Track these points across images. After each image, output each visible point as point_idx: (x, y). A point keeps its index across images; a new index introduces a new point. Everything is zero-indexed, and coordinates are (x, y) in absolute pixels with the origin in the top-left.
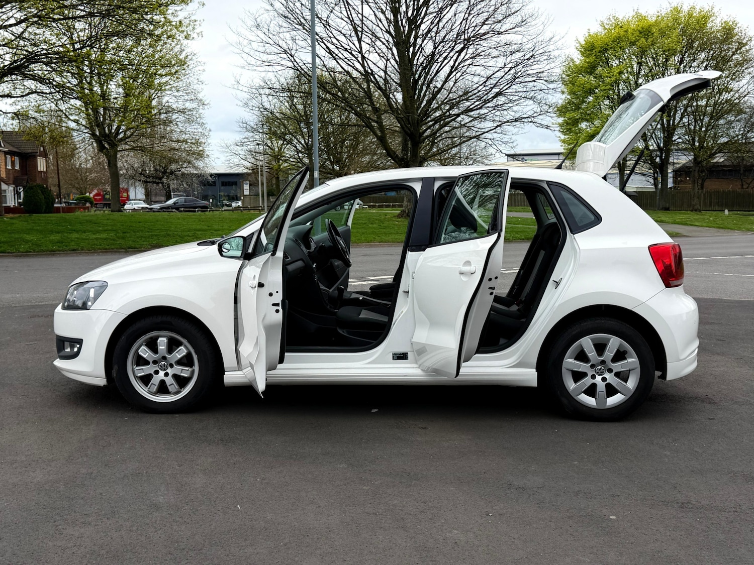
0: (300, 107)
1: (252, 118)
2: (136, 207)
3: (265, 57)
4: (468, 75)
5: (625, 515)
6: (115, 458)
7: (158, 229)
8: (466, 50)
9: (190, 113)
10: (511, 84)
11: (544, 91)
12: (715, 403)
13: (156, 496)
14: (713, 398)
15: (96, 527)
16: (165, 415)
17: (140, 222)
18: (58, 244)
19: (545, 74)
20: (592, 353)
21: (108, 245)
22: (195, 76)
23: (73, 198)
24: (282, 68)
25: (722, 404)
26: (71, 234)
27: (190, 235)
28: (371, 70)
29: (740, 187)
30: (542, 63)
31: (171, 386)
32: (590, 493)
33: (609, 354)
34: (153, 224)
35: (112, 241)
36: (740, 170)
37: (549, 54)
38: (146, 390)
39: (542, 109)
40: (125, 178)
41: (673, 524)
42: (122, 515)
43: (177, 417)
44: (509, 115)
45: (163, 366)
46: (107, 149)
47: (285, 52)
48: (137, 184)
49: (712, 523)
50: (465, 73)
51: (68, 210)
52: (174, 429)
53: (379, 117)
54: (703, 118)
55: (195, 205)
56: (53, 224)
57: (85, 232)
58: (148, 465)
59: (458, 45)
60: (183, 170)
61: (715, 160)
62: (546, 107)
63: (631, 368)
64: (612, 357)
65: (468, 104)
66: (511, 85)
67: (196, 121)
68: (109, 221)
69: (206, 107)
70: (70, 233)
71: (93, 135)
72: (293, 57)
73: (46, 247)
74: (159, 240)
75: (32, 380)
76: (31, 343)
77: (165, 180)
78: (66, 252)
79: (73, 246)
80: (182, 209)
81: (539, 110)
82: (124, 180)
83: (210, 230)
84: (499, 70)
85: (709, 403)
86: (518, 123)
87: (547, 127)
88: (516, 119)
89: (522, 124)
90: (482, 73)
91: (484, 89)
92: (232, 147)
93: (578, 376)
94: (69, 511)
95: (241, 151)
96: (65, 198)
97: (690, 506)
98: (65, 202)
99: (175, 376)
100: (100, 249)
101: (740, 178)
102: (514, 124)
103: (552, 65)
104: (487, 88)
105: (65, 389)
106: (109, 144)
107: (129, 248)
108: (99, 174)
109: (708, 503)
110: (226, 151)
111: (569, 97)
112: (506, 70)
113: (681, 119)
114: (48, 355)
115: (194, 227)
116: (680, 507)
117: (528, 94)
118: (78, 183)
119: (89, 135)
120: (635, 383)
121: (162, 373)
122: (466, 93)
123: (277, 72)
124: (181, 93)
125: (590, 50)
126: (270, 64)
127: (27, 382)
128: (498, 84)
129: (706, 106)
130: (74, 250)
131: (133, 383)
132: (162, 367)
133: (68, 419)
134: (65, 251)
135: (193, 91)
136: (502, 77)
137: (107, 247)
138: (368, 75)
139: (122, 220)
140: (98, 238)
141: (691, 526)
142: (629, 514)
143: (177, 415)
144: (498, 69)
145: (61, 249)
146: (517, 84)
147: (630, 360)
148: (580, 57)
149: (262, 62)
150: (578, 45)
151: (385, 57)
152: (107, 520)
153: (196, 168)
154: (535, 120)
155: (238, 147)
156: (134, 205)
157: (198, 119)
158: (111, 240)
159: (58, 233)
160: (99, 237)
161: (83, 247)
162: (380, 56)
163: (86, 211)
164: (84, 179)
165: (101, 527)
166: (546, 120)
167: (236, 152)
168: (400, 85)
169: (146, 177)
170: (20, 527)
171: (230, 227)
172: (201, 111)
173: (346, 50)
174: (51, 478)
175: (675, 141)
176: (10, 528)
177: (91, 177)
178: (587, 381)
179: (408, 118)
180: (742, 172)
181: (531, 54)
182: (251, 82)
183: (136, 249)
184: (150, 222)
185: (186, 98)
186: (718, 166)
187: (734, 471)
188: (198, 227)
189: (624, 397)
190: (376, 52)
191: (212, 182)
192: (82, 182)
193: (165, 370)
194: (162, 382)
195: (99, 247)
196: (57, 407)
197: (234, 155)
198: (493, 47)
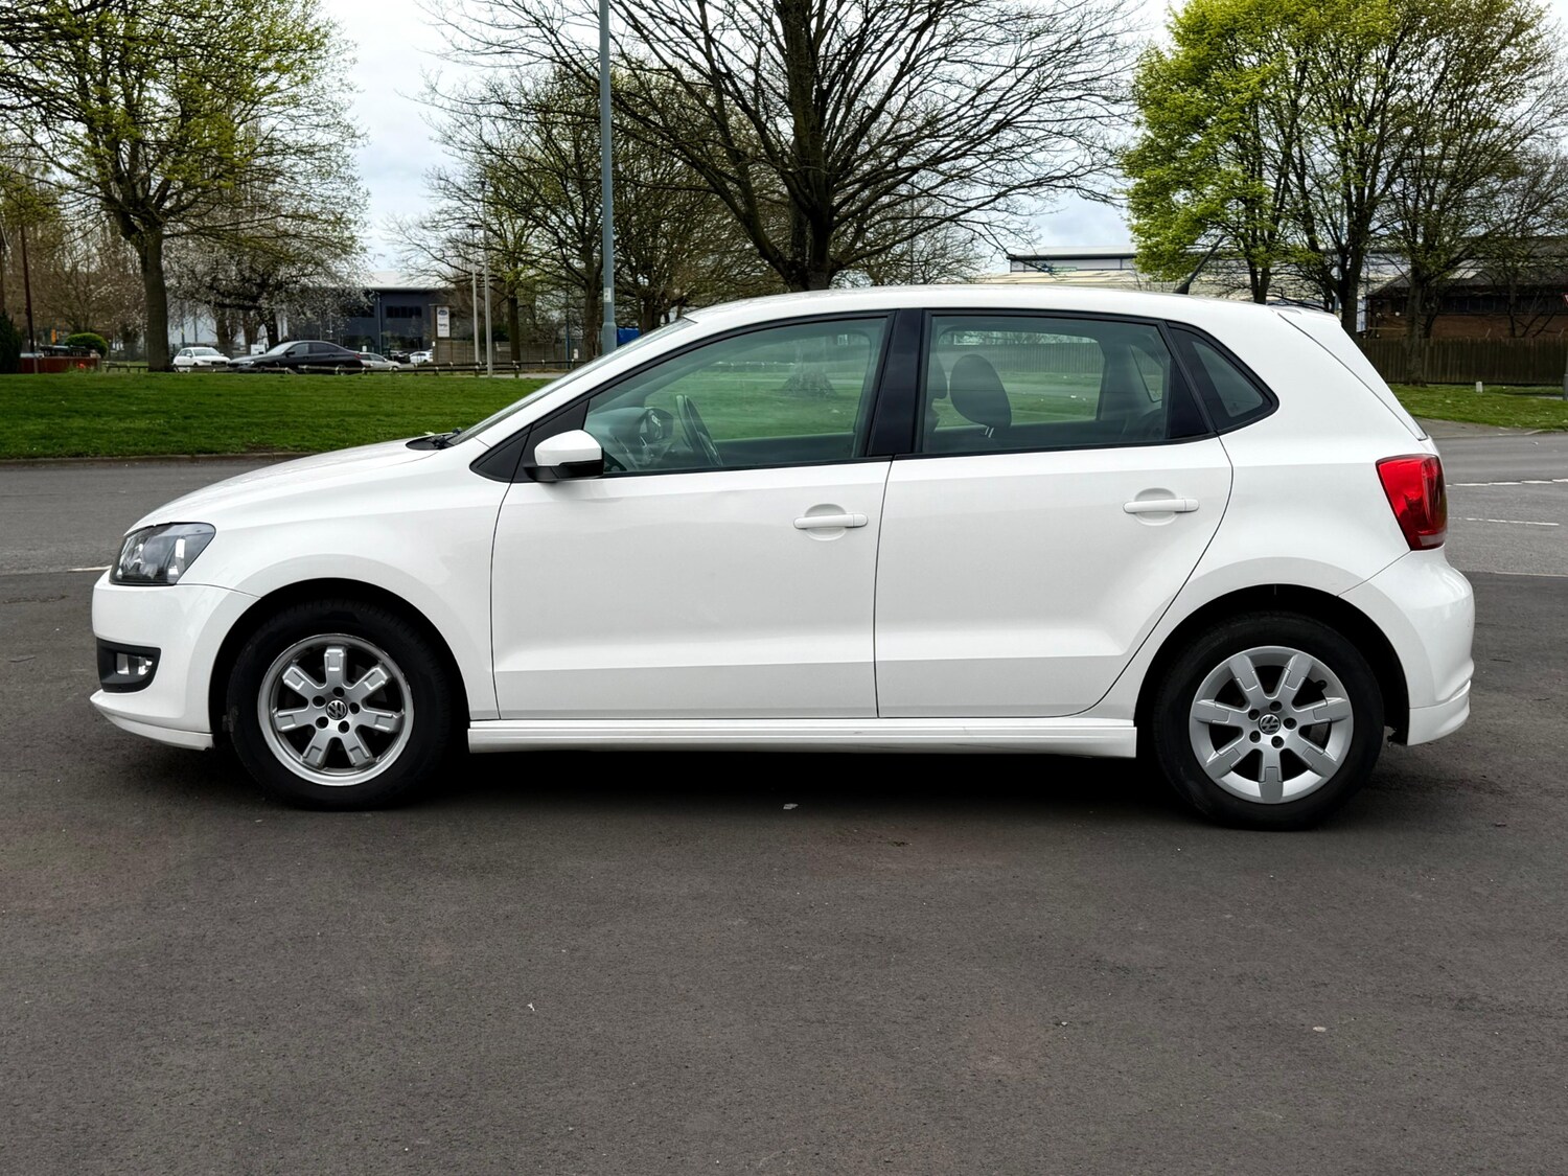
0: (566, 146)
1: (460, 168)
2: (199, 360)
3: (493, 34)
4: (936, 81)
5: (1345, 1025)
6: (249, 904)
7: (260, 412)
8: (932, 27)
9: (323, 154)
10: (1029, 103)
11: (1099, 119)
12: (1502, 793)
13: (351, 985)
14: (1498, 782)
15: (233, 1050)
16: (343, 814)
17: (218, 395)
18: (43, 441)
19: (1103, 83)
20: (1252, 688)
21: (153, 446)
22: (335, 74)
23: (59, 339)
24: (532, 59)
25: (1517, 795)
26: (70, 420)
27: (333, 424)
28: (727, 67)
29: (1507, 332)
30: (1098, 59)
31: (355, 751)
32: (1266, 979)
33: (1287, 688)
34: (247, 399)
35: (161, 437)
36: (1509, 297)
37: (1112, 39)
38: (301, 761)
39: (1095, 159)
40: (176, 297)
41: (1447, 1042)
42: (285, 1024)
43: (368, 819)
44: (1025, 173)
45: (335, 709)
46: (141, 233)
47: (538, 23)
48: (202, 309)
49: (1527, 1041)
50: (929, 78)
51: (52, 366)
52: (365, 843)
53: (743, 172)
54: (1436, 183)
55: (331, 359)
56: (28, 398)
57: (99, 415)
58: (323, 919)
59: (916, 16)
60: (304, 280)
61: (1457, 275)
62: (1104, 155)
63: (1334, 717)
64: (1295, 694)
65: (937, 145)
66: (1031, 106)
67: (336, 171)
68: (152, 392)
69: (359, 142)
70: (68, 417)
71: (109, 200)
72: (555, 35)
73: (16, 447)
74: (263, 434)
75: (38, 738)
76: (21, 657)
77: (263, 302)
78: (60, 459)
79: (74, 445)
80: (305, 367)
81: (1088, 161)
82: (174, 300)
83: (375, 414)
84: (1005, 72)
85: (1491, 793)
86: (1045, 188)
87: (1106, 199)
88: (1039, 180)
89: (1052, 192)
90: (968, 79)
91: (971, 113)
92: (412, 232)
93: (1222, 735)
94: (168, 1017)
95: (433, 240)
96: (39, 339)
97: (1477, 1006)
98: (43, 349)
99: (363, 731)
100: (135, 453)
101: (1509, 314)
102: (1035, 190)
103: (1120, 64)
104: (978, 112)
105: (113, 757)
106: (144, 221)
107: (199, 452)
108: (117, 287)
109: (1513, 999)
110: (400, 239)
111: (1149, 133)
112: (1020, 72)
113: (1388, 184)
114: (64, 684)
115: (340, 407)
116: (1455, 1009)
117: (1065, 126)
118: (70, 308)
119: (99, 201)
120: (1343, 749)
121: (334, 725)
122: (931, 122)
123: (518, 67)
124: (303, 111)
125: (1198, 32)
126: (503, 49)
127: (27, 743)
128: (1002, 103)
129: (1442, 157)
130: (78, 455)
131: (271, 746)
132: (334, 711)
133: (131, 822)
134: (59, 456)
135: (331, 106)
136: (1011, 89)
137: (150, 448)
138: (719, 78)
139: (180, 390)
140: (130, 428)
141: (1483, 1047)
142: (1350, 1022)
143: (368, 815)
144: (1003, 69)
145: (49, 452)
146: (1044, 103)
147: (1332, 700)
148: (1174, 45)
149: (486, 46)
150: (1172, 19)
151: (756, 39)
152: (253, 1035)
153: (333, 276)
154: (1079, 182)
155: (425, 232)
156: (195, 357)
157: (342, 170)
158: (160, 434)
159: (42, 416)
160: (132, 425)
161: (98, 448)
162: (745, 36)
163: (92, 368)
164: (82, 297)
165: (242, 1049)
166: (1102, 183)
167: (422, 243)
168: (789, 103)
169: (223, 295)
170: (67, 1051)
171: (419, 408)
172: (347, 150)
173: (672, 22)
174: (116, 947)
175: (1373, 231)
176: (45, 1052)
177: (99, 293)
178: (1241, 746)
179: (807, 174)
180: (1512, 301)
181: (1074, 38)
182: (462, 90)
183: (214, 455)
184: (242, 396)
185: (315, 120)
186: (1463, 287)
187: (1558, 934)
188: (350, 408)
189: (1319, 778)
190: (738, 28)
191: (368, 307)
192: (77, 304)
193: (340, 717)
194: (336, 743)
195: (132, 448)
196: (103, 796)
197: (418, 248)
198: (991, 21)
